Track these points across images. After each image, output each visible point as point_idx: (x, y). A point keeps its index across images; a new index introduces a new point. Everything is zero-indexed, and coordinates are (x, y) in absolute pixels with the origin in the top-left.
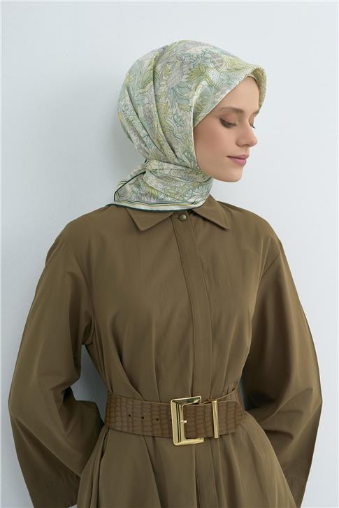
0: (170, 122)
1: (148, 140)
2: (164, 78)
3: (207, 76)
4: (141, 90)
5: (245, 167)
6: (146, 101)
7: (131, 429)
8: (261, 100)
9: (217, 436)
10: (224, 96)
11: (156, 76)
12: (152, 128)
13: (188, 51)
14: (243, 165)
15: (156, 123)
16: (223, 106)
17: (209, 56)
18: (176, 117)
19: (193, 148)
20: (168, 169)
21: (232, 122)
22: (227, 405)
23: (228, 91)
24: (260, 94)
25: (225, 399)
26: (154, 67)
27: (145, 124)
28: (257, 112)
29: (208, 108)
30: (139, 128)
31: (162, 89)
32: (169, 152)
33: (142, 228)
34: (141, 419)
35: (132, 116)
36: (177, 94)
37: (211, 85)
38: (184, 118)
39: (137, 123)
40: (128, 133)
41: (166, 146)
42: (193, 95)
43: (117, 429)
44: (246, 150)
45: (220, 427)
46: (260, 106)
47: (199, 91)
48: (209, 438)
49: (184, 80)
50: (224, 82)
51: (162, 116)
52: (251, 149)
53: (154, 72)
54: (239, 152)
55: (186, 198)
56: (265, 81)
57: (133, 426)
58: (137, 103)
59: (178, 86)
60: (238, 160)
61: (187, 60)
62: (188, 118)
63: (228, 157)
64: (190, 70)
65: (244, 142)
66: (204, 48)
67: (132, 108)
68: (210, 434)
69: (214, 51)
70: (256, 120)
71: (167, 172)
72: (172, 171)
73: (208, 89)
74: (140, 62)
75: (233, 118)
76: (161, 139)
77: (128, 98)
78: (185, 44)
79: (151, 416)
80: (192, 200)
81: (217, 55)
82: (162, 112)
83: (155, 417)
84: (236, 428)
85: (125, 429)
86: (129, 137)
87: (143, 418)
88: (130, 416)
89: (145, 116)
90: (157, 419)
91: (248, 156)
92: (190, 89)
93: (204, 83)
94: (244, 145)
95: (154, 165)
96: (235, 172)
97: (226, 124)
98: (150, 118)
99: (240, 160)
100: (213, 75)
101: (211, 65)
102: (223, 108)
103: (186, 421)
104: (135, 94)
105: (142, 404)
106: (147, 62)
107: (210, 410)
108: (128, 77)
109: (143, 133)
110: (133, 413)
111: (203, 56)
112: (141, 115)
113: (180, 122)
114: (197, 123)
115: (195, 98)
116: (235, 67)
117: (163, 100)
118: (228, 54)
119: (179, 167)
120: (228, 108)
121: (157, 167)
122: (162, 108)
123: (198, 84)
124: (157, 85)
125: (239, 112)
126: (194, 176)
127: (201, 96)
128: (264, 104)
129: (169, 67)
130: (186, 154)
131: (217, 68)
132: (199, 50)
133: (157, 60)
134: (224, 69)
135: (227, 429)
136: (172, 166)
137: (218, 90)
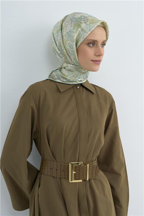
0: (68, 47)
1: (61, 55)
2: (65, 29)
3: (81, 27)
4: (57, 34)
6: (59, 39)
7: (51, 174)
8: (107, 36)
9: (88, 179)
11: (63, 28)
12: (62, 50)
13: (75, 16)
14: (99, 64)
15: (63, 48)
16: (87, 39)
17: (83, 18)
18: (69, 45)
19: (77, 57)
20: (70, 66)
22: (93, 167)
23: (89, 33)
24: (106, 33)
25: (92, 164)
26: (62, 24)
27: (59, 48)
29: (81, 40)
30: (57, 50)
31: (64, 33)
32: (69, 59)
33: (62, 91)
34: (56, 170)
35: (55, 46)
36: (69, 35)
37: (82, 30)
38: (72, 45)
39: (56, 48)
41: (68, 57)
42: (75, 35)
43: (45, 174)
44: (100, 58)
45: (89, 176)
47: (77, 33)
48: (85, 180)
49: (72, 29)
50: (88, 29)
51: (65, 45)
53: (62, 26)
54: (97, 58)
55: (77, 79)
56: (108, 27)
57: (52, 173)
58: (56, 40)
59: (70, 31)
61: (74, 20)
63: (91, 60)
64: (74, 24)
65: (98, 54)
66: (82, 14)
67: (54, 42)
68: (85, 179)
69: (85, 16)
71: (69, 68)
72: (72, 67)
73: (81, 32)
76: (65, 54)
77: (53, 38)
78: (74, 14)
79: (60, 169)
80: (80, 79)
81: (86, 17)
82: (64, 43)
83: (62, 170)
84: (96, 176)
85: (49, 174)
87: (57, 170)
88: (51, 168)
89: (59, 45)
90: (63, 171)
92: (74, 32)
93: (80, 29)
94: (98, 56)
95: (65, 65)
98: (60, 46)
99: (97, 62)
100: (83, 25)
101: (83, 22)
102: (88, 40)
103: (75, 172)
104: (55, 36)
105: (57, 164)
106: (60, 22)
107: (86, 168)
108: (54, 29)
109: (59, 52)
110: (53, 167)
111: (80, 18)
113: (71, 47)
114: (77, 47)
115: (76, 36)
116: (93, 22)
117: (64, 38)
118: (92, 17)
119: (74, 66)
120: (90, 40)
122: (64, 41)
123: (77, 30)
124: (63, 31)
125: (96, 41)
126: (80, 69)
127: (79, 35)
129: (67, 24)
130: (75, 60)
131: (85, 23)
132: (79, 16)
133: (63, 21)
134: (88, 23)
135: (92, 177)
136: (71, 65)
137: (85, 32)
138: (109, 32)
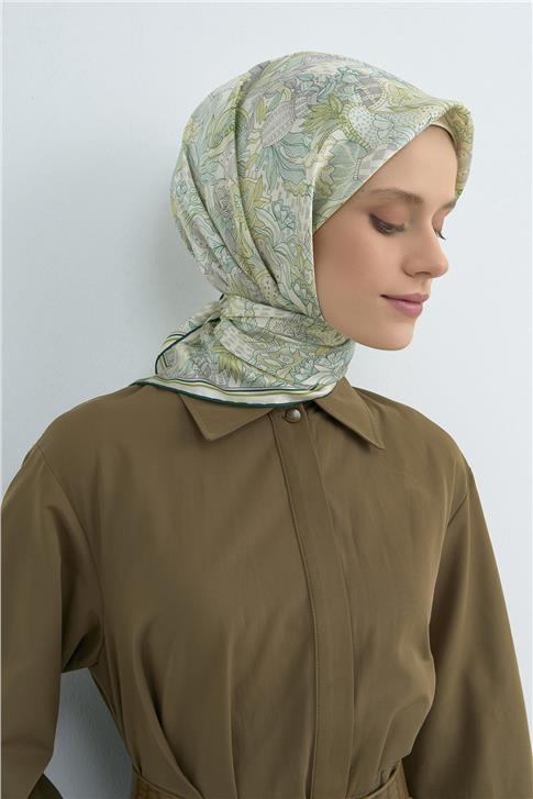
0: (265, 219)
1: (224, 257)
2: (257, 126)
3: (344, 121)
4: (212, 152)
5: (419, 319)
6: (220, 173)
8: (460, 181)
10: (380, 164)
11: (243, 125)
12: (230, 231)
13: (308, 71)
14: (418, 313)
15: (239, 220)
16: (374, 188)
17: (352, 79)
18: (277, 208)
19: (311, 277)
20: (264, 317)
21: (396, 222)
23: (390, 154)
24: (460, 166)
26: (239, 105)
27: (218, 222)
28: (450, 205)
29: (345, 190)
30: (206, 230)
31: (252, 149)
32: (264, 280)
33: (210, 435)
35: (193, 206)
36: (281, 158)
37: (353, 140)
38: (294, 210)
39: (202, 220)
40: (187, 241)
41: (259, 268)
42: (314, 162)
44: (423, 284)
46: (459, 191)
47: (327, 152)
49: (295, 128)
50: (381, 134)
51: (251, 206)
52: (435, 284)
53: (238, 115)
54: (409, 288)
55: (299, 377)
58: (202, 178)
59: (284, 143)
60: (404, 304)
61: (305, 87)
62: (301, 210)
63: (383, 296)
64: (310, 107)
65: (419, 266)
66: (343, 65)
67: (194, 190)
69: (364, 70)
70: (449, 221)
71: (261, 324)
72: (273, 323)
73: (347, 148)
74: (215, 97)
75: (398, 214)
76: (249, 254)
77: (186, 169)
78: (304, 59)
80: (312, 382)
81: (370, 79)
82: (250, 195)
86: (190, 249)
89: (218, 205)
91: (426, 297)
92: (308, 148)
93: (338, 135)
94: (419, 274)
95: (237, 307)
96: (398, 330)
97: (382, 226)
98: (226, 211)
99: (407, 305)
100: (358, 117)
101: (356, 99)
102: (378, 191)
104: (200, 160)
106: (226, 95)
108: (190, 127)
109: (213, 240)
111: (340, 81)
112: (211, 203)
113: (287, 220)
114: (321, 222)
115: (318, 166)
116: (408, 102)
117: (251, 172)
118: (394, 78)
119: (286, 315)
120: (388, 190)
121: (242, 313)
122: (251, 188)
123: (326, 137)
124: (242, 139)
125: (413, 200)
126: (317, 332)
127: (331, 163)
128: (467, 188)
129: (268, 102)
130: (297, 287)
131: (368, 104)
132: (333, 69)
133: (246, 88)
134: (382, 106)
136: (272, 312)
137: (367, 150)
138: (473, 160)
